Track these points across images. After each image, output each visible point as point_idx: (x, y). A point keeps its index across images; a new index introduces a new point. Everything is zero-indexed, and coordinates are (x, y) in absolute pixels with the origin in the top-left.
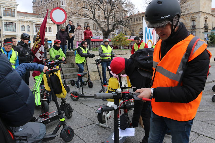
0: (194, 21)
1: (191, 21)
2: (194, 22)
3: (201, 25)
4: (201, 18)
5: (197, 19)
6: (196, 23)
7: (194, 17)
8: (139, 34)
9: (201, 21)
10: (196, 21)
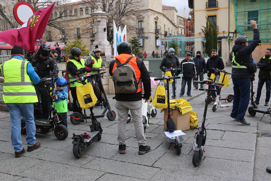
0: (141, 21)
1: (138, 22)
2: (141, 23)
3: (150, 28)
4: (150, 19)
5: (145, 19)
6: (144, 25)
7: (142, 17)
8: (61, 39)
9: (150, 22)
10: (144, 23)
